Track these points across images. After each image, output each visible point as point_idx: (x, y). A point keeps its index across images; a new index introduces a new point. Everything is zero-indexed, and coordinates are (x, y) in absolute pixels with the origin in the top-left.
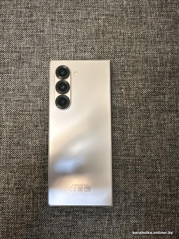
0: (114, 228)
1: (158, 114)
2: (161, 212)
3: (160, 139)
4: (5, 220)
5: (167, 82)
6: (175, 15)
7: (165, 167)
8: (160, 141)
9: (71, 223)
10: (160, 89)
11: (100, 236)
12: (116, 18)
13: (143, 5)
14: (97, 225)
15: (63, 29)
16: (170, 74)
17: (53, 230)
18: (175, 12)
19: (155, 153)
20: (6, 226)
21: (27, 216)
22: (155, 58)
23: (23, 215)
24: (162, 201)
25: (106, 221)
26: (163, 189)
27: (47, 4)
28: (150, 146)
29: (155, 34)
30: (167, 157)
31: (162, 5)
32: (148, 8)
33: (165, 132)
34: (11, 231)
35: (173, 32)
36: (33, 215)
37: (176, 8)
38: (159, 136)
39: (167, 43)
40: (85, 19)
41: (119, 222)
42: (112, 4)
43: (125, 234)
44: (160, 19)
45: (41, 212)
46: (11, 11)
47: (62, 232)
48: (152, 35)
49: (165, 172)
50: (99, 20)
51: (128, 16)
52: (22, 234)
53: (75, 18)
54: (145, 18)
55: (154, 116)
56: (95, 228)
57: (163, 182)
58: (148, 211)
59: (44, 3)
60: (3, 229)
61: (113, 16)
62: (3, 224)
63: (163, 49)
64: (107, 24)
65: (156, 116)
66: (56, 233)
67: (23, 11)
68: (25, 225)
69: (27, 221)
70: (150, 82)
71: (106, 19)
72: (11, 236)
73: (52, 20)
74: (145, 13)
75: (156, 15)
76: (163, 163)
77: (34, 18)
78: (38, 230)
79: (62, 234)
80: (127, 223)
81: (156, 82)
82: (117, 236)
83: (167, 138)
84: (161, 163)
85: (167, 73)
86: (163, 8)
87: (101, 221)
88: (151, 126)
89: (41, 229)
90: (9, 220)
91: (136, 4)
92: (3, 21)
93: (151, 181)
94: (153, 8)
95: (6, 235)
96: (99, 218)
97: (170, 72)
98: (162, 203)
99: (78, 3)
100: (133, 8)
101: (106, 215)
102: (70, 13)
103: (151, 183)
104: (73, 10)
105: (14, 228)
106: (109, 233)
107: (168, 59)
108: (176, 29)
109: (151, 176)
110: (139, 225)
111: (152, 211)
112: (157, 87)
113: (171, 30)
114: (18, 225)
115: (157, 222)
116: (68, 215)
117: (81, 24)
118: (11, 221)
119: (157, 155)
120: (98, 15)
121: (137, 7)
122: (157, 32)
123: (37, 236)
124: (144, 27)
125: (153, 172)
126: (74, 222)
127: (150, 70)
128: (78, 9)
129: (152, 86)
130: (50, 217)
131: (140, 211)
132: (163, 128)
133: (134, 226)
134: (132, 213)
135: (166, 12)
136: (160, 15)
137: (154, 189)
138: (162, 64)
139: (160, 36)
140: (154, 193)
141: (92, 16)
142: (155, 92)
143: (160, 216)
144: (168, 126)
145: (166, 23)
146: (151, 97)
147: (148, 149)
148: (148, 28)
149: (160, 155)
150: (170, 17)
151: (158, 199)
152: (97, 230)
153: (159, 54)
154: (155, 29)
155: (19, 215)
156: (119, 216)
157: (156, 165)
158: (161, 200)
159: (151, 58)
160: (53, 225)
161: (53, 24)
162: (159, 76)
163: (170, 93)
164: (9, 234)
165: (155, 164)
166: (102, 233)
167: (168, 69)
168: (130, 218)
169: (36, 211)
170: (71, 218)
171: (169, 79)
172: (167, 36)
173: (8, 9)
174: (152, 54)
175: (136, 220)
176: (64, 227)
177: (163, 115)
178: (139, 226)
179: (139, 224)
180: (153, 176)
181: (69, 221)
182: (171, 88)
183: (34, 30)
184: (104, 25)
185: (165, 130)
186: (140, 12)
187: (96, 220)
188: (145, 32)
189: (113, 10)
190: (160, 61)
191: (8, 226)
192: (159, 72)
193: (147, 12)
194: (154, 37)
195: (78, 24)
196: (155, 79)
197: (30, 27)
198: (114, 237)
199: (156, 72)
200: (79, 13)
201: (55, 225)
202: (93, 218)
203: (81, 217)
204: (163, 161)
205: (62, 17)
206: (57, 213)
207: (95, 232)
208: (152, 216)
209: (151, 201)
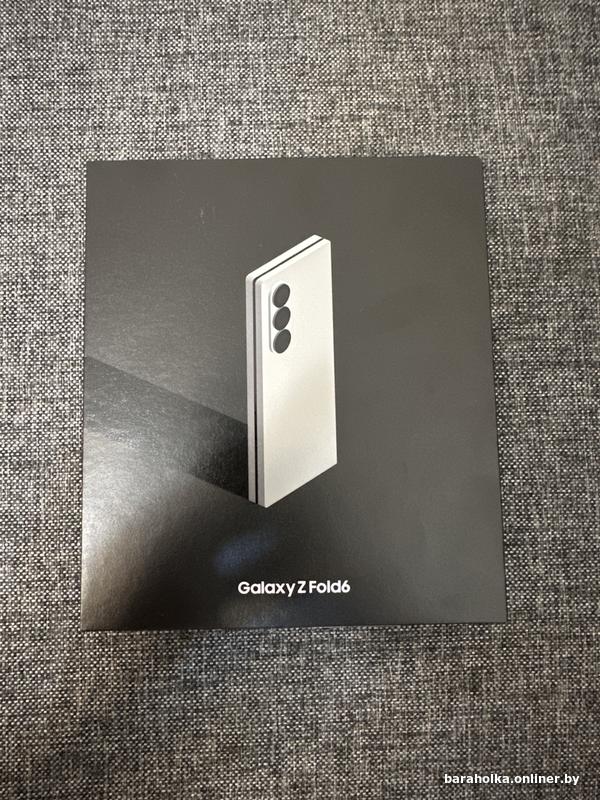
0: (420, 681)
1: (528, 373)
2: (544, 636)
3: (535, 439)
4: (124, 671)
5: (550, 286)
6: (567, 104)
7: (552, 515)
8: (535, 445)
9: (305, 674)
10: (531, 305)
11: (383, 705)
12: (408, 116)
13: (478, 78)
14: (374, 677)
15: (264, 146)
16: (557, 264)
17: (255, 693)
18: (566, 94)
19: (524, 478)
20: (127, 686)
21: (185, 659)
22: (516, 222)
23: (171, 658)
24: (545, 605)
25: (399, 664)
26: (546, 572)
27: (218, 77)
28: (511, 461)
29: (515, 157)
30: (555, 486)
31: (529, 77)
32: (492, 85)
33: (548, 422)
34: (142, 701)
35: (562, 151)
36: (200, 655)
37: (569, 84)
38: (532, 433)
39: (547, 180)
40: (322, 118)
41: (434, 664)
42: (394, 76)
43: (449, 697)
44: (526, 115)
45: (222, 648)
46: (117, 98)
47: (279, 697)
48: (507, 159)
49: (553, 527)
50: (360, 119)
51: (439, 109)
52: (171, 706)
53: (295, 115)
54: (487, 113)
55: (517, 379)
56: (368, 685)
57: (546, 554)
58: (510, 634)
59: (209, 75)
60: (119, 696)
61: (398, 108)
62: (118, 683)
63: (537, 197)
64: (382, 132)
65: (523, 379)
66: (265, 701)
67: (151, 97)
68: (179, 684)
69: (185, 671)
70: (505, 288)
71: (379, 119)
72: (143, 714)
73: (232, 123)
74: (486, 98)
75: (515, 104)
76: (545, 504)
77: (183, 117)
78: (215, 694)
79: (280, 702)
80: (454, 666)
81: (522, 287)
82: (428, 703)
83: (554, 436)
84: (540, 504)
85: (548, 262)
86: (534, 84)
87: (385, 664)
88: (511, 406)
89: (223, 691)
90: (136, 670)
91: (460, 75)
92: (95, 128)
93: (515, 553)
94: (508, 85)
95: (127, 711)
96: (379, 658)
97: (556, 259)
98: (545, 611)
99: (303, 74)
100: (454, 86)
101: (397, 650)
102: (283, 102)
103: (515, 558)
104: (290, 93)
105: (150, 691)
106: (407, 697)
107: (551, 224)
108: (570, 141)
109: (514, 540)
110: (485, 671)
111: (521, 633)
112: (524, 302)
113: (556, 146)
114: (161, 684)
115: (533, 663)
116: (295, 653)
117: (314, 132)
118: (141, 673)
119: (530, 484)
120: (359, 106)
121: (464, 84)
122: (520, 151)
123: (212, 710)
124: (485, 138)
125: (520, 530)
126: (313, 670)
127: (503, 254)
128: (303, 91)
129: (511, 299)
130: (247, 659)
131: (487, 635)
132: (544, 410)
133: (474, 675)
134: (468, 639)
135: (543, 96)
136: (526, 105)
137: (524, 573)
138: (535, 239)
139: (528, 162)
140: (525, 585)
141: (341, 110)
142: (520, 313)
143: (541, 647)
144: (555, 404)
145: (544, 125)
146: (508, 328)
147: (507, 467)
148: (494, 140)
149: (536, 483)
150: (554, 109)
151: (534, 600)
152: (375, 689)
153: (526, 210)
154: (514, 142)
155: (161, 657)
156: (433, 649)
157: (527, 510)
158: (543, 602)
159: (505, 222)
160: (255, 680)
161: (235, 134)
162: (527, 270)
163: (559, 315)
164: (136, 708)
165: (526, 507)
166: (388, 697)
167: (552, 250)
168: (462, 655)
169: (207, 646)
170: (302, 660)
171: (555, 279)
172: (547, 162)
173: (109, 93)
174: (509, 210)
175: (477, 659)
176: (285, 684)
177: (542, 375)
178: (486, 674)
179: (485, 668)
180: (519, 540)
181: (299, 667)
182: (560, 303)
183: (185, 149)
184: (376, 135)
185: (547, 414)
186: (472, 95)
187: (371, 662)
188: (488, 152)
189: (398, 93)
190: (530, 229)
191: (133, 686)
192: (528, 261)
193: (489, 97)
194: (513, 165)
195: (305, 132)
196: (518, 279)
197: (171, 141)
198: (420, 705)
199: (519, 259)
200: (306, 101)
201: (261, 680)
202: (362, 658)
203: (330, 658)
204: (545, 498)
205: (258, 112)
206: (266, 648)
207: (370, 696)
208: (521, 646)
209: (517, 606)
